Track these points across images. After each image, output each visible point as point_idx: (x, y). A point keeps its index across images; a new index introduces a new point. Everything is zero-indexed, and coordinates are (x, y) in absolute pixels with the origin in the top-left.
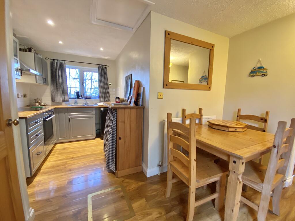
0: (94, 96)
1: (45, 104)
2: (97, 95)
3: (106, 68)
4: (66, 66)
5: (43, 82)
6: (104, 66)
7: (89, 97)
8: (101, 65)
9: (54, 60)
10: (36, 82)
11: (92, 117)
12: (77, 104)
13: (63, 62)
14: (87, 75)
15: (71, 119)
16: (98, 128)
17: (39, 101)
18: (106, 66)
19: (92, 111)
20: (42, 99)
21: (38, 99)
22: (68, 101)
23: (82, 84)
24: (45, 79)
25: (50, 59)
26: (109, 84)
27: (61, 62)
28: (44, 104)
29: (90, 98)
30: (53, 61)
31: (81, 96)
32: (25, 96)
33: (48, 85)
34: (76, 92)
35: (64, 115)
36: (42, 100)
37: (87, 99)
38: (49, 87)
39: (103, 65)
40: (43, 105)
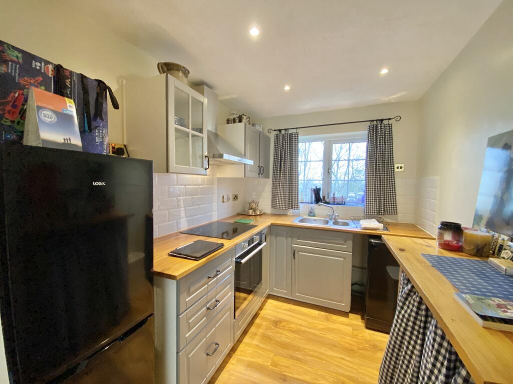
0: (351, 197)
1: (262, 213)
2: (361, 198)
3: (390, 126)
4: (300, 138)
5: (259, 174)
6: (385, 122)
7: (340, 200)
8: (377, 120)
9: (280, 130)
10: (245, 176)
11: (345, 258)
12: (314, 216)
13: (294, 131)
14: (339, 150)
15: (298, 251)
16: (357, 280)
17: (254, 207)
18: (391, 122)
19: (345, 241)
20: (259, 202)
21: (253, 202)
22: (298, 208)
23: (327, 172)
24: (262, 168)
25: (275, 130)
26: (396, 166)
27: (290, 131)
28: (260, 212)
29: (342, 203)
30: (279, 132)
31: (324, 197)
32: (236, 198)
33: (268, 177)
34: (314, 190)
35: (285, 240)
36: (259, 204)
37: (334, 207)
38: (270, 181)
39: (382, 120)
40: (258, 214)
